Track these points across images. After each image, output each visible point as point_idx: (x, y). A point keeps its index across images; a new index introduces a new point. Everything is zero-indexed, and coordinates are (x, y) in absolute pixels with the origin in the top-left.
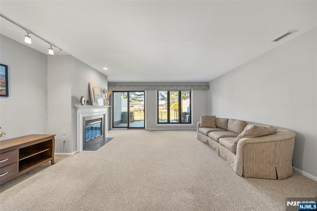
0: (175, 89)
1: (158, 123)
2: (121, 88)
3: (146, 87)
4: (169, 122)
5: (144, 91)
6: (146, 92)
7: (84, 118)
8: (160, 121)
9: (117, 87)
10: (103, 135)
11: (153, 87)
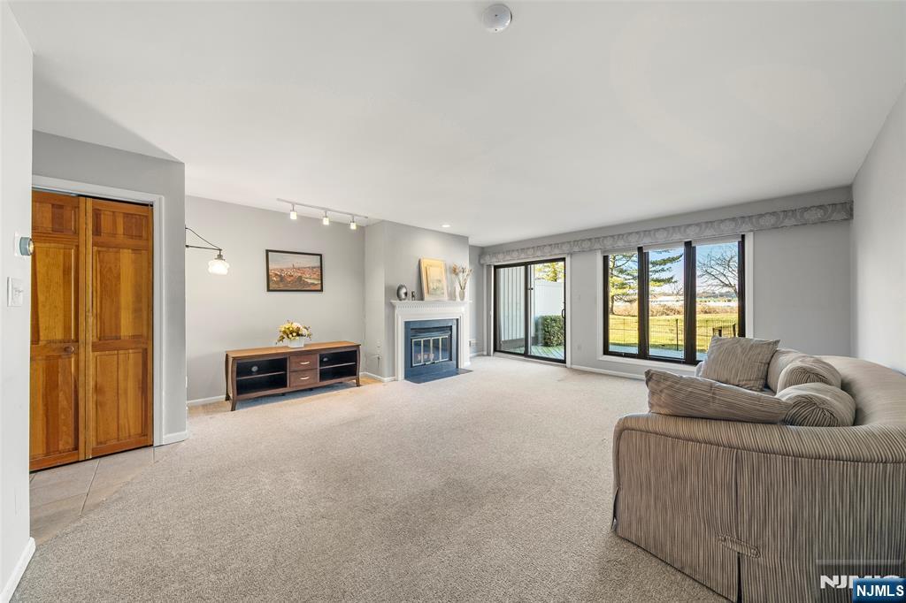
0: (660, 241)
1: (606, 352)
2: (508, 258)
3: (566, 248)
4: (643, 353)
5: (564, 259)
6: (568, 260)
7: (407, 323)
8: (612, 348)
9: (501, 256)
10: (455, 362)
11: (586, 245)
